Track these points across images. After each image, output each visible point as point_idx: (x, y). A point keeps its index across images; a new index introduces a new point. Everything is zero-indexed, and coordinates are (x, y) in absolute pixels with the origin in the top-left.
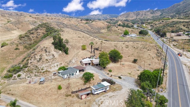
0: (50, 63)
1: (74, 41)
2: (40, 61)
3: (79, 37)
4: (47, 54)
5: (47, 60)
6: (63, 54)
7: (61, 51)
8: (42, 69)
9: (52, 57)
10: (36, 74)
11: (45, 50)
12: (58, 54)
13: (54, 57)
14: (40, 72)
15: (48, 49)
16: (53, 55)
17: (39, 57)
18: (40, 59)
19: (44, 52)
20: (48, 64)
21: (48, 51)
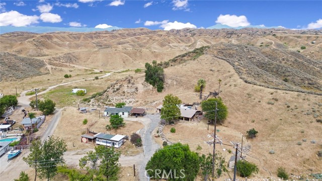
0: (124, 97)
1: (194, 75)
2: (116, 91)
3: (211, 70)
4: (130, 85)
5: (124, 92)
6: (152, 90)
7: (151, 86)
8: (109, 101)
9: (133, 90)
10: (101, 104)
11: (129, 80)
12: (145, 88)
13: (137, 91)
14: (105, 104)
15: (133, 80)
16: (137, 89)
17: (118, 87)
18: (118, 90)
19: (127, 81)
20: (122, 97)
21: (132, 82)
